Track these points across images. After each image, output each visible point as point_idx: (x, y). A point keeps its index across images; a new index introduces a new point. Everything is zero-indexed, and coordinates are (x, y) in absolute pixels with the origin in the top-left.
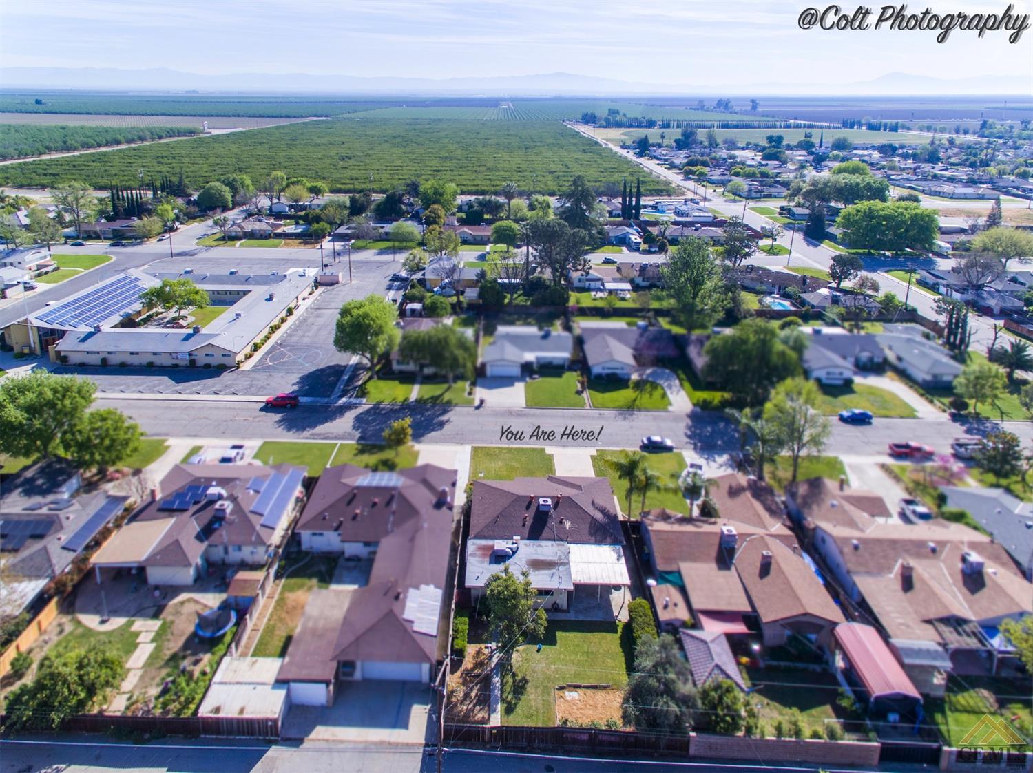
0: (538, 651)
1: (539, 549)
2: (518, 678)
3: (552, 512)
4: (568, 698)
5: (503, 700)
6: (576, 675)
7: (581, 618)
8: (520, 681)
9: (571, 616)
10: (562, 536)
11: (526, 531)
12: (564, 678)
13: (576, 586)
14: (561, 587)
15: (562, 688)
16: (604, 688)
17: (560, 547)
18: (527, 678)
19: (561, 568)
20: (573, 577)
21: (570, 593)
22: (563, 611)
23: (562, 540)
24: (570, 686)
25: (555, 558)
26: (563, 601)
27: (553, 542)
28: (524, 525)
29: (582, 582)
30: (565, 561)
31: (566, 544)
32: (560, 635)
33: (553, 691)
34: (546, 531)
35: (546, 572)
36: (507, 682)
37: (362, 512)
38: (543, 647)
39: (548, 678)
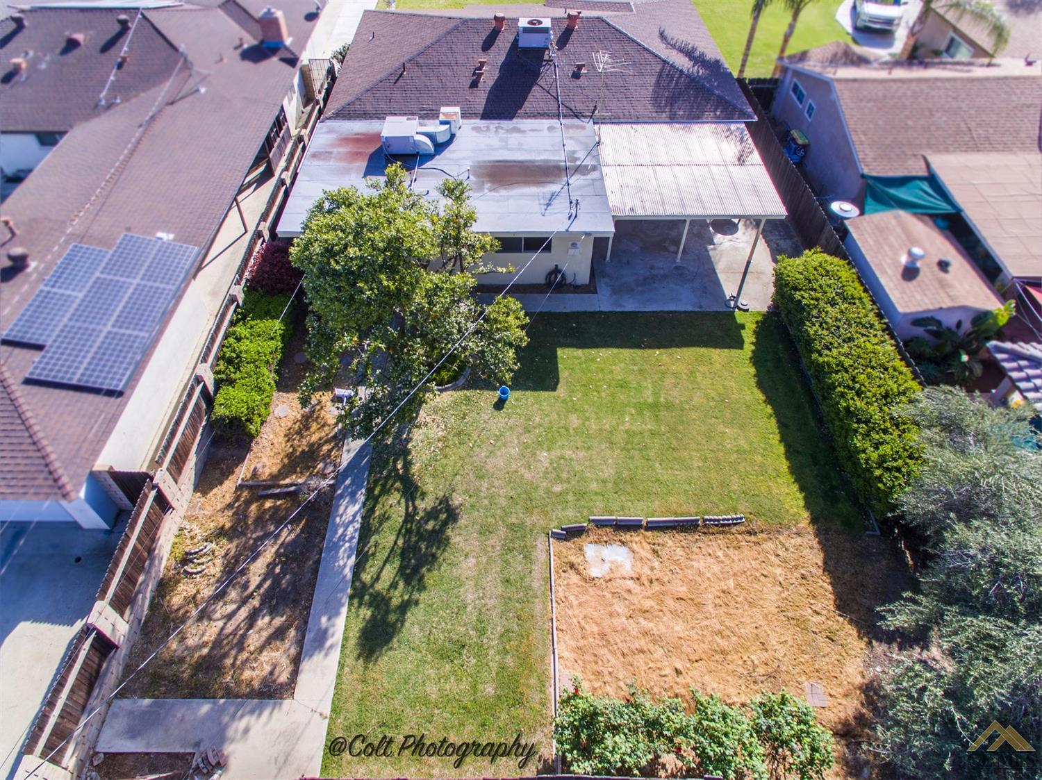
0: (499, 405)
1: (514, 139)
2: (423, 505)
3: (553, 53)
4: (595, 572)
5: (360, 592)
6: (623, 484)
7: (630, 306)
8: (432, 514)
9: (602, 302)
10: (579, 107)
11: (480, 99)
12: (581, 495)
13: (619, 223)
14: (577, 227)
15: (572, 533)
16: (722, 527)
17: (572, 132)
18: (457, 500)
19: (576, 180)
20: (613, 200)
21: (599, 242)
22: (577, 289)
23: (577, 115)
24: (600, 524)
25: (559, 157)
26: (578, 265)
27: (554, 122)
28: (474, 85)
29: (640, 212)
30: (589, 162)
31: (589, 125)
32: (568, 357)
33: (541, 542)
34: (536, 97)
35: (533, 190)
36: (385, 518)
37: (33, 64)
38: (513, 396)
39: (527, 498)
